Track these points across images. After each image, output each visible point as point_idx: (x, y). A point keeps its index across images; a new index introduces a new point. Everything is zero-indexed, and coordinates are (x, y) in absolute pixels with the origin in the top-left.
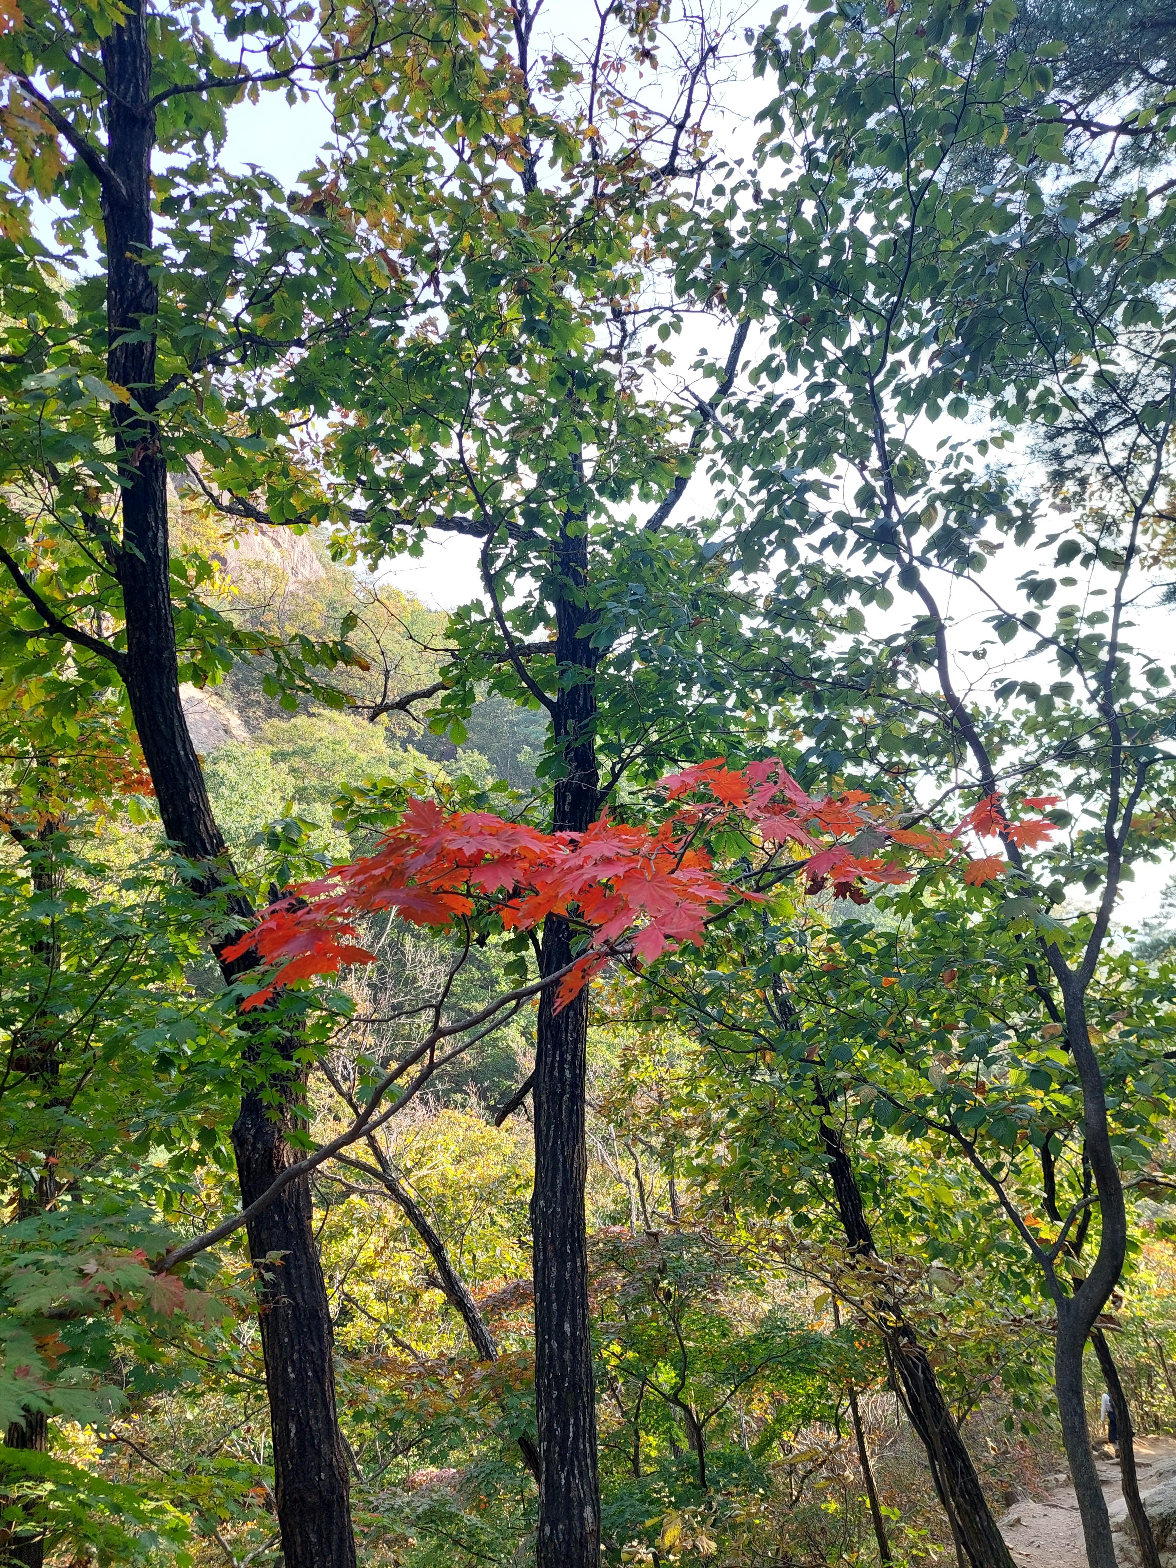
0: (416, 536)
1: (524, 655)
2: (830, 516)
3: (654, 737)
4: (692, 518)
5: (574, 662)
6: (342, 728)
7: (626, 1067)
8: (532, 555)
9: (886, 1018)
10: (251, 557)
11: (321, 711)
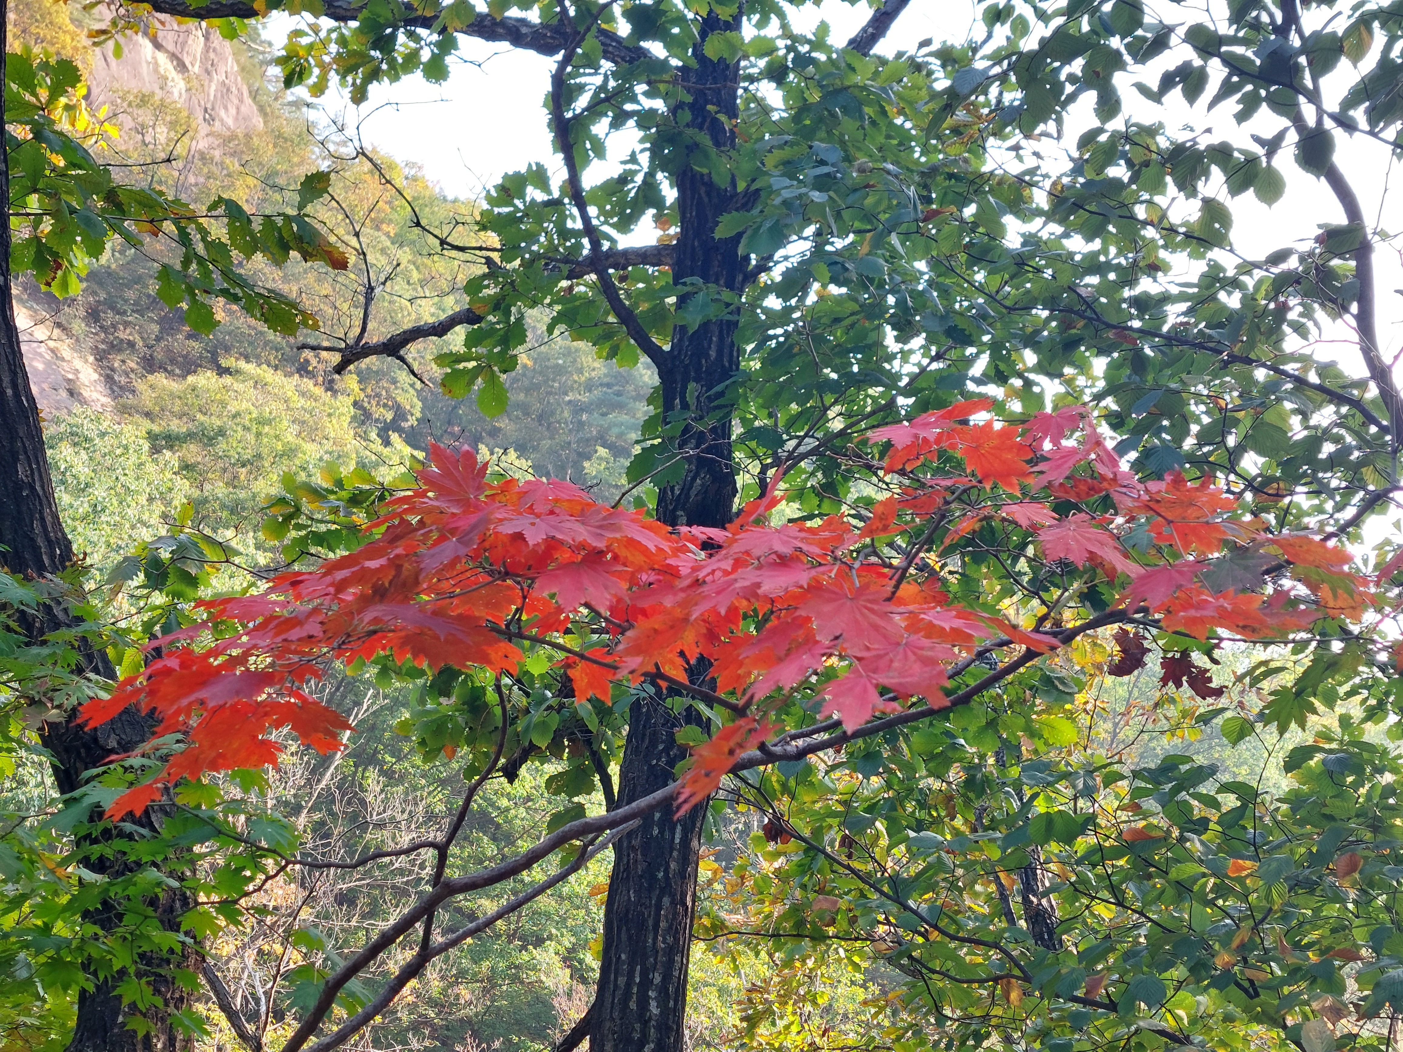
0: (437, 44)
1: (616, 267)
2: (1181, 31)
3: (837, 425)
4: (926, 43)
5: (706, 280)
6: (276, 397)
7: (752, 1021)
8: (640, 88)
9: (1230, 934)
10: (134, 86)
11: (242, 364)
